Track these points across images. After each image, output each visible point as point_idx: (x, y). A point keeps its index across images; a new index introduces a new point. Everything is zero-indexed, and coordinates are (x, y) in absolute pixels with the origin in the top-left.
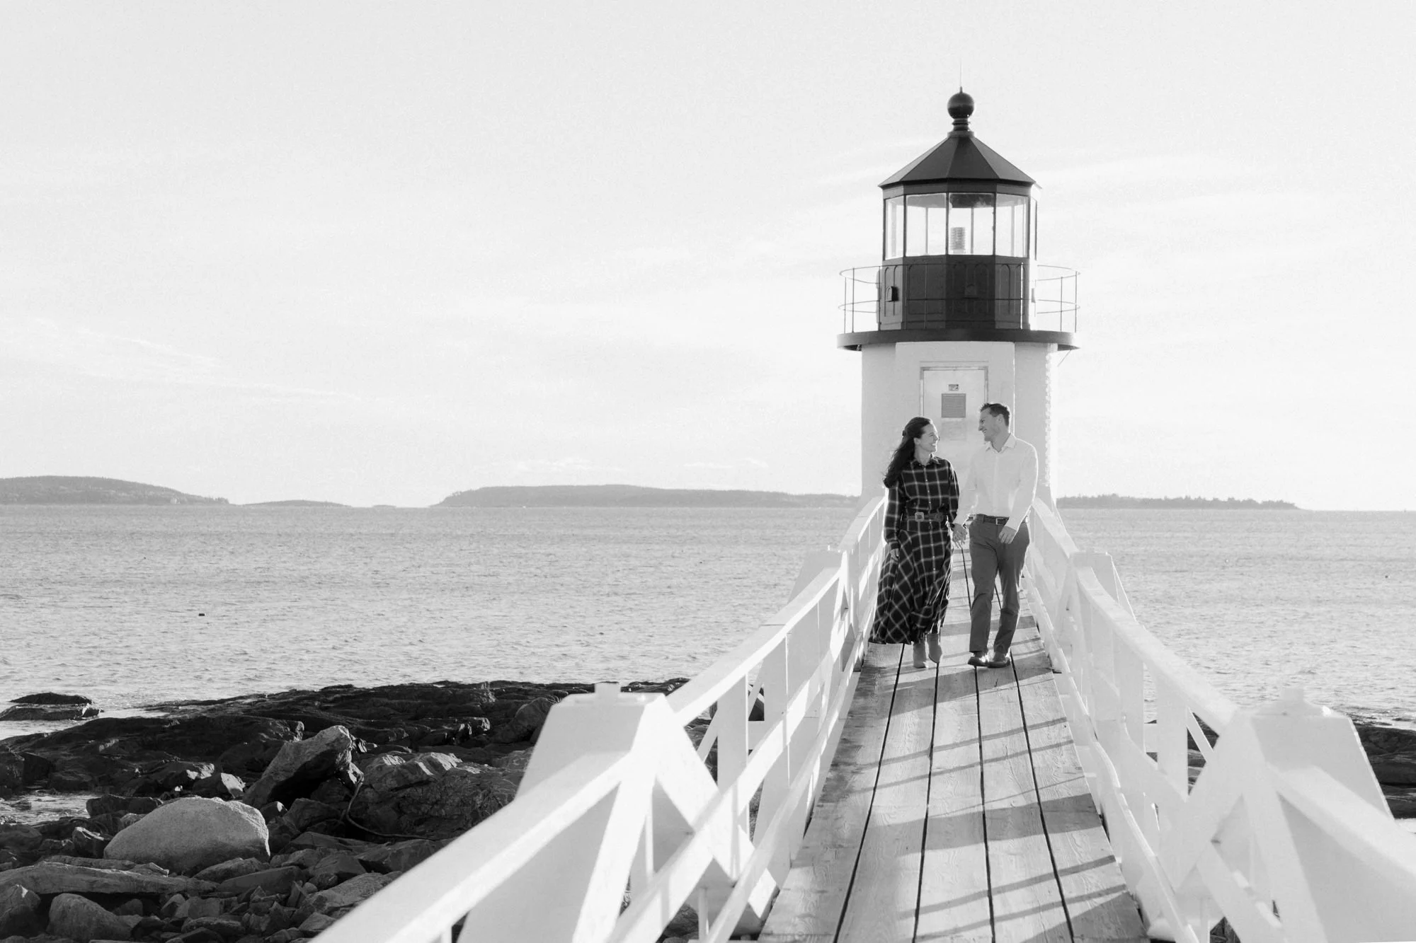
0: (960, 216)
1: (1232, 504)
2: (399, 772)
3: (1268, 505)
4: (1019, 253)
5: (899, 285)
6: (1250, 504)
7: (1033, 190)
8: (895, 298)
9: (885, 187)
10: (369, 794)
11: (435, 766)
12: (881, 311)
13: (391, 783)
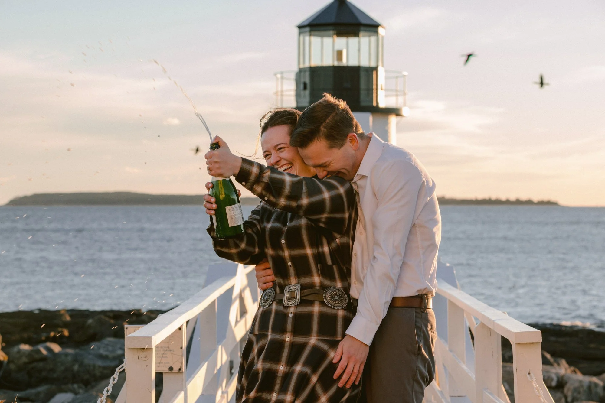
0: (341, 42)
1: (518, 202)
2: (30, 354)
3: (541, 203)
4: (373, 65)
5: (308, 81)
6: (529, 202)
7: (380, 30)
8: (305, 88)
9: (300, 27)
10: (12, 366)
11: (49, 350)
12: (298, 95)
13: (24, 360)
